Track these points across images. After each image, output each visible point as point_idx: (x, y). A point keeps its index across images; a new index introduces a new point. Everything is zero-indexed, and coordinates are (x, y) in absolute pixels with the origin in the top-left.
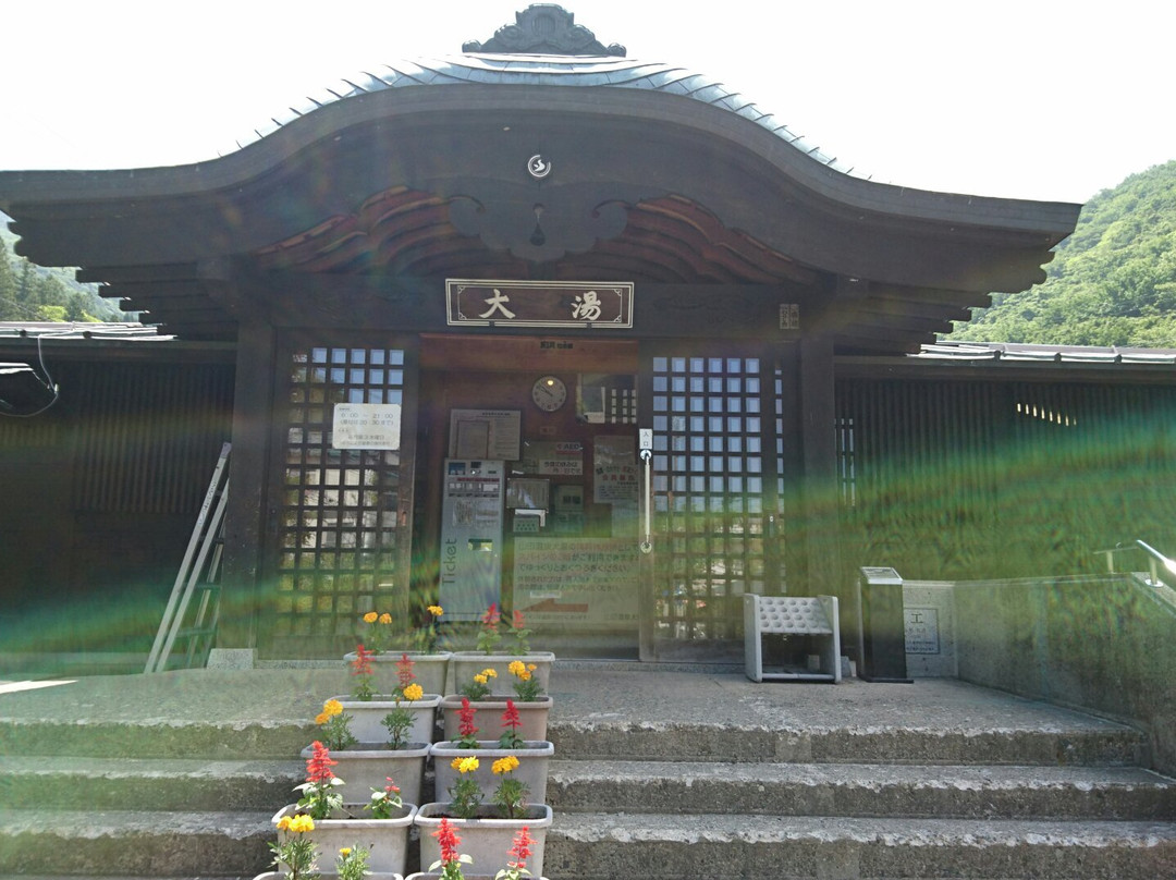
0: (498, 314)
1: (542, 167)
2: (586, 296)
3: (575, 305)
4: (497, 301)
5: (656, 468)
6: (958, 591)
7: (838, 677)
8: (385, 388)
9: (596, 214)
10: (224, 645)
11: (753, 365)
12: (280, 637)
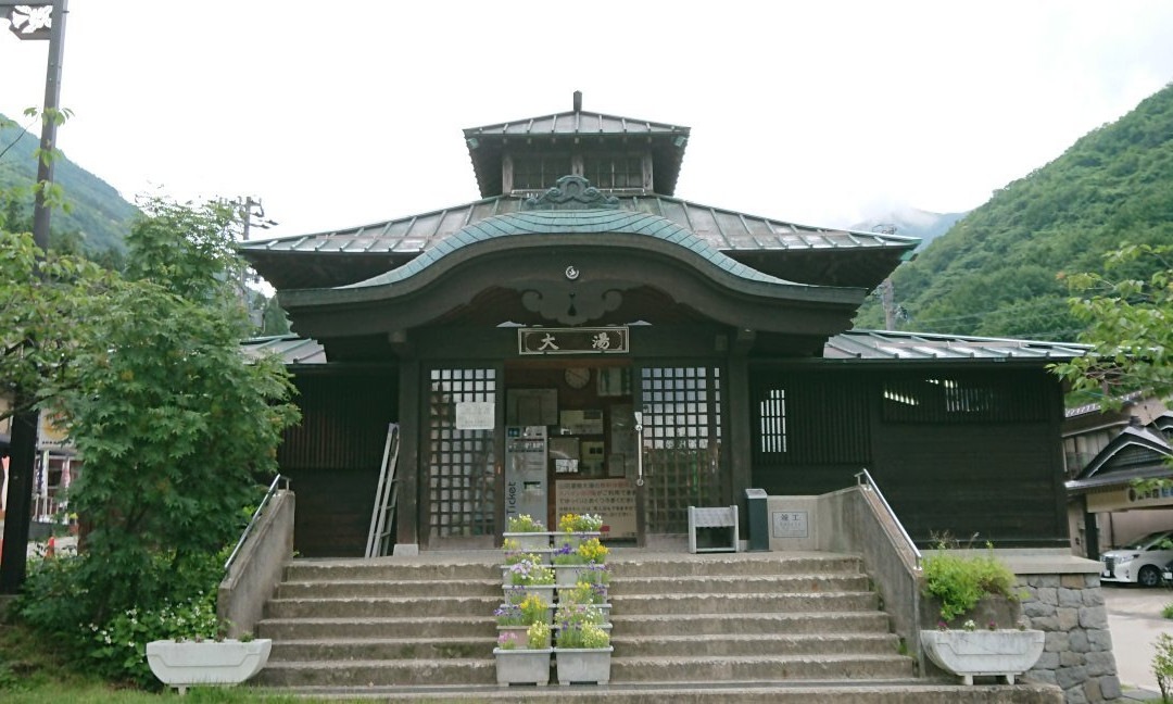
0: (549, 347)
1: (573, 273)
2: (600, 336)
3: (594, 341)
4: (548, 340)
5: (645, 435)
6: (819, 501)
7: (737, 549)
8: (485, 392)
9: (604, 297)
10: (402, 542)
11: (702, 372)
12: (433, 538)
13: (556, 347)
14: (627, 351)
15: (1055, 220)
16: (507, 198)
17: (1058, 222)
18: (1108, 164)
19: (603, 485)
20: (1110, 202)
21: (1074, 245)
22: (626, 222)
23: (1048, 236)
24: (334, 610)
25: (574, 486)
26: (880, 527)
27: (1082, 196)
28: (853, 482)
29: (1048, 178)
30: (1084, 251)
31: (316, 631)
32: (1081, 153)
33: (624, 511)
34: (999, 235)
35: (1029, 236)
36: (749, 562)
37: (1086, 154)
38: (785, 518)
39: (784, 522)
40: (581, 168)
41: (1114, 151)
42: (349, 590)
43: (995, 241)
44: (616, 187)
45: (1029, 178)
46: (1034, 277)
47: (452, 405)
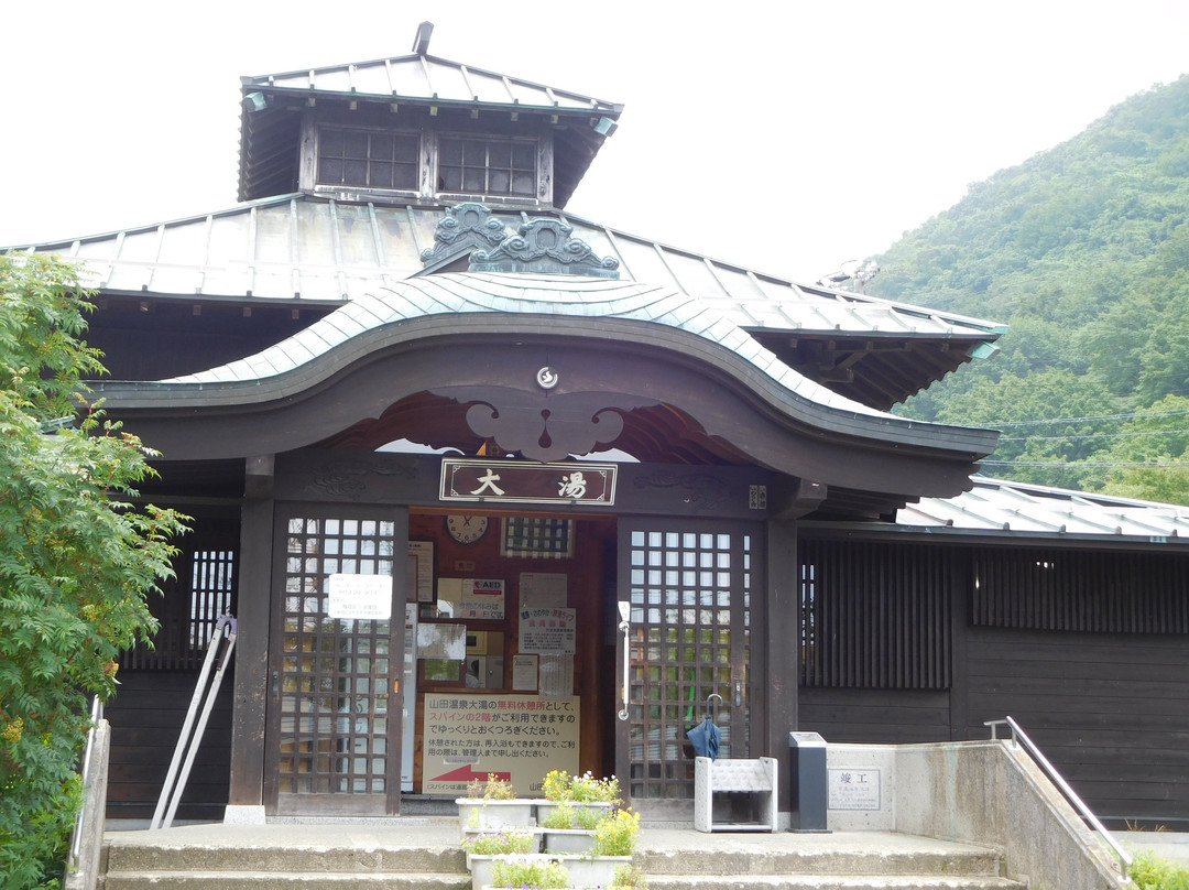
0: (489, 491)
1: (549, 377)
2: (573, 476)
3: (562, 484)
4: (488, 480)
6: (897, 753)
7: (775, 827)
8: (376, 558)
9: (596, 420)
10: (238, 802)
11: (724, 541)
12: (284, 795)
13: (499, 492)
14: (611, 502)
15: (1067, 242)
16: (308, 198)
17: (1073, 247)
18: (1158, 153)
19: (502, 704)
20: (1159, 220)
21: (1101, 288)
23: (1055, 268)
25: (454, 705)
26: (1046, 809)
27: (1113, 207)
28: (984, 735)
29: (1060, 170)
30: (1116, 299)
32: (1114, 131)
33: (535, 748)
34: (974, 262)
35: (1022, 266)
36: (836, 854)
37: (1122, 134)
38: (847, 779)
39: (844, 785)
40: (435, 157)
41: (1169, 133)
43: (968, 271)
44: (490, 192)
45: (1028, 167)
46: (1033, 339)
47: (320, 577)
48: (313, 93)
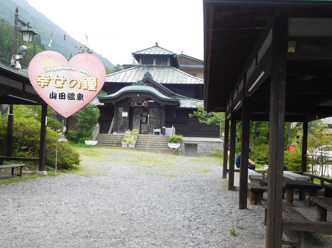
1: (138, 95)
3: (142, 104)
9: (143, 99)
10: (115, 132)
11: (158, 109)
12: (118, 132)
13: (137, 105)
14: (147, 106)
16: (140, 66)
22: (146, 88)
24: (105, 139)
31: (102, 141)
40: (155, 60)
42: (106, 137)
44: (162, 64)
47: (122, 113)
48: (139, 54)
